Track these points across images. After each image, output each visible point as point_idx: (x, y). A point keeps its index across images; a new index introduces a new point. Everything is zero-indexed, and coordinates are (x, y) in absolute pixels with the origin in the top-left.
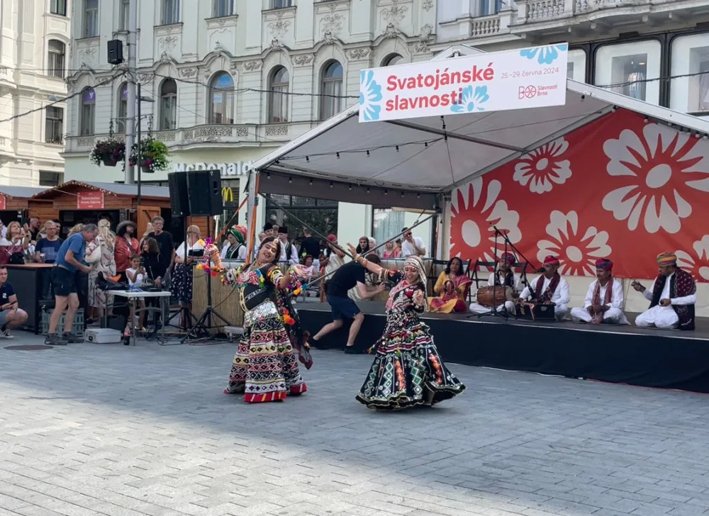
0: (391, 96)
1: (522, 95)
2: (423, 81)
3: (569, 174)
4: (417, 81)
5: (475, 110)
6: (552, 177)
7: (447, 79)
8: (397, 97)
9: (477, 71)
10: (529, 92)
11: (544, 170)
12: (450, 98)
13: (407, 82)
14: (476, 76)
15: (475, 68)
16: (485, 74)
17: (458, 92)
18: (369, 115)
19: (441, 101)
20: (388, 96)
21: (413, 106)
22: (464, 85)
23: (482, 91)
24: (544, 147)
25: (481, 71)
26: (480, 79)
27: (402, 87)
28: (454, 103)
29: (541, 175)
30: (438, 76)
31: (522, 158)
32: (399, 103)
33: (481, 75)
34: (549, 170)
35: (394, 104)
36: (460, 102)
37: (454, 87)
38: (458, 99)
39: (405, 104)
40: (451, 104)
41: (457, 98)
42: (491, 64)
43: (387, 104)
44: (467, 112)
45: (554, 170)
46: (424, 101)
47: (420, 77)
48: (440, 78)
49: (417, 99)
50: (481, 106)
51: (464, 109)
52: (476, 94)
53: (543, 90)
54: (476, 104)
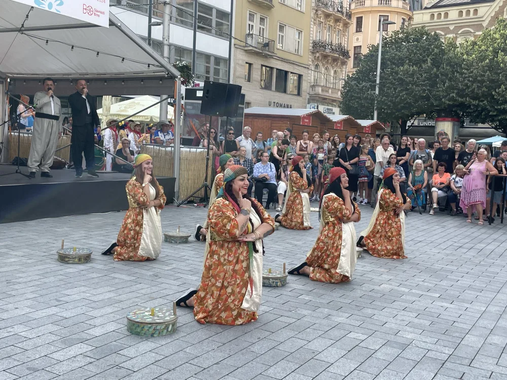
1: (85, 11)
5: (53, 10)
10: (88, 10)
44: (47, 9)
50: (59, 8)
51: (45, 6)
53: (97, 13)
54: (54, 5)
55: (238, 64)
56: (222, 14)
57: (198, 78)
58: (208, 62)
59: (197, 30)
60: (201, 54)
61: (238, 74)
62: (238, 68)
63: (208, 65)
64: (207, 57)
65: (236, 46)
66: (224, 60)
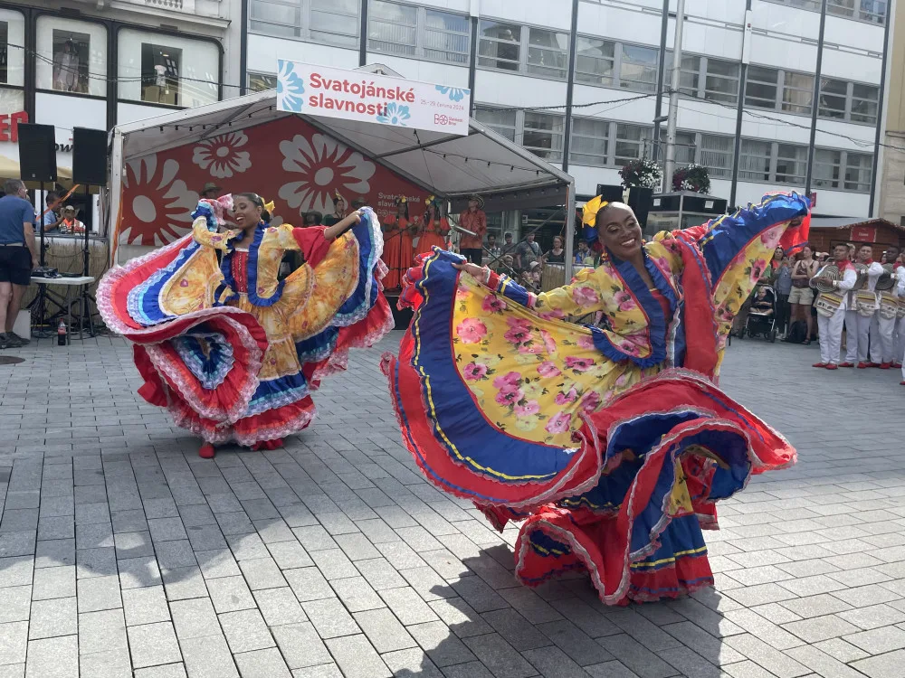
0: (316, 92)
1: (437, 121)
2: (349, 88)
3: (249, 164)
4: (343, 86)
5: (398, 124)
6: (233, 165)
7: (373, 92)
8: (322, 95)
9: (400, 92)
10: (442, 119)
11: (223, 158)
12: (376, 109)
13: (332, 84)
14: (399, 96)
15: (398, 88)
16: (407, 97)
17: (383, 106)
18: (289, 105)
19: (367, 110)
20: (311, 92)
21: (339, 108)
22: (390, 101)
23: (405, 110)
24: (224, 137)
25: (403, 93)
26: (403, 100)
27: (327, 87)
28: (380, 114)
29: (222, 161)
30: (364, 87)
31: (201, 143)
32: (324, 102)
33: (404, 96)
34: (230, 158)
35: (318, 101)
36: (385, 115)
37: (380, 100)
38: (384, 112)
39: (331, 104)
40: (376, 114)
41: (382, 110)
42: (411, 89)
43: (311, 99)
44: (391, 124)
45: (236, 159)
46: (350, 106)
47: (346, 83)
48: (366, 89)
49: (343, 102)
50: (405, 122)
51: (389, 121)
52: (399, 111)
53: (452, 121)
54: (400, 119)
55: (893, 160)
56: (863, 89)
57: (819, 184)
58: (837, 161)
59: (817, 116)
60: (824, 151)
61: (890, 174)
62: (892, 166)
63: (836, 165)
64: (836, 154)
65: (889, 133)
66: (866, 156)
